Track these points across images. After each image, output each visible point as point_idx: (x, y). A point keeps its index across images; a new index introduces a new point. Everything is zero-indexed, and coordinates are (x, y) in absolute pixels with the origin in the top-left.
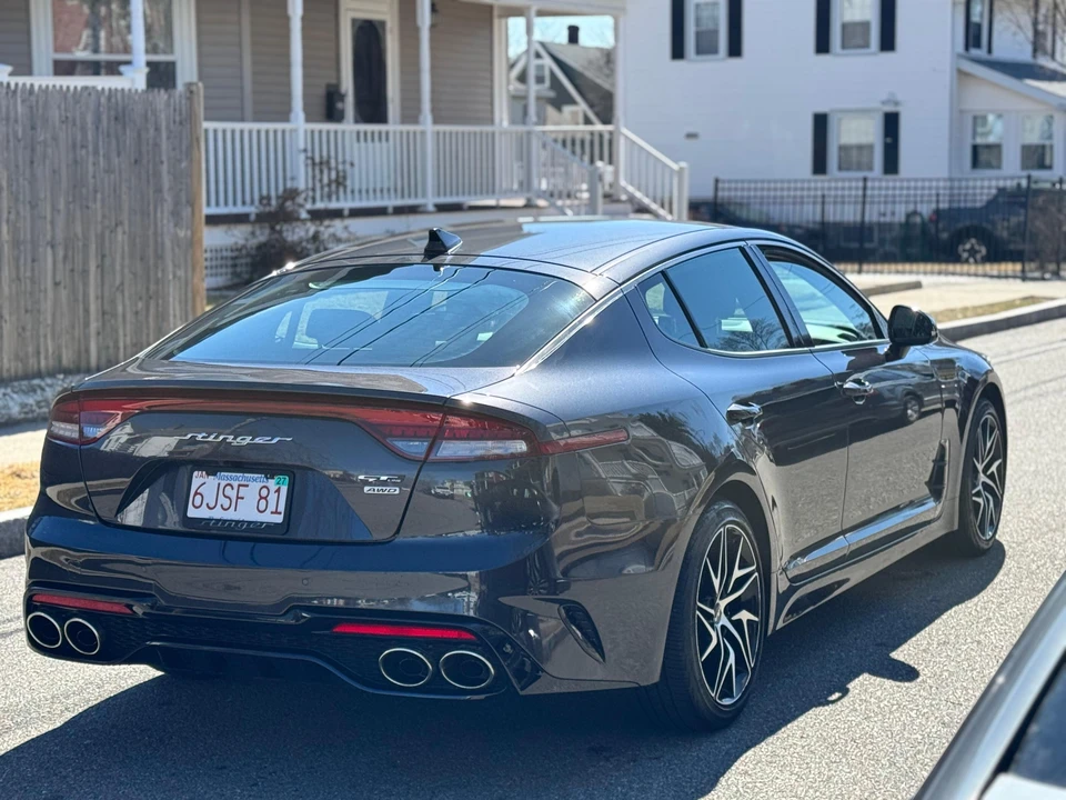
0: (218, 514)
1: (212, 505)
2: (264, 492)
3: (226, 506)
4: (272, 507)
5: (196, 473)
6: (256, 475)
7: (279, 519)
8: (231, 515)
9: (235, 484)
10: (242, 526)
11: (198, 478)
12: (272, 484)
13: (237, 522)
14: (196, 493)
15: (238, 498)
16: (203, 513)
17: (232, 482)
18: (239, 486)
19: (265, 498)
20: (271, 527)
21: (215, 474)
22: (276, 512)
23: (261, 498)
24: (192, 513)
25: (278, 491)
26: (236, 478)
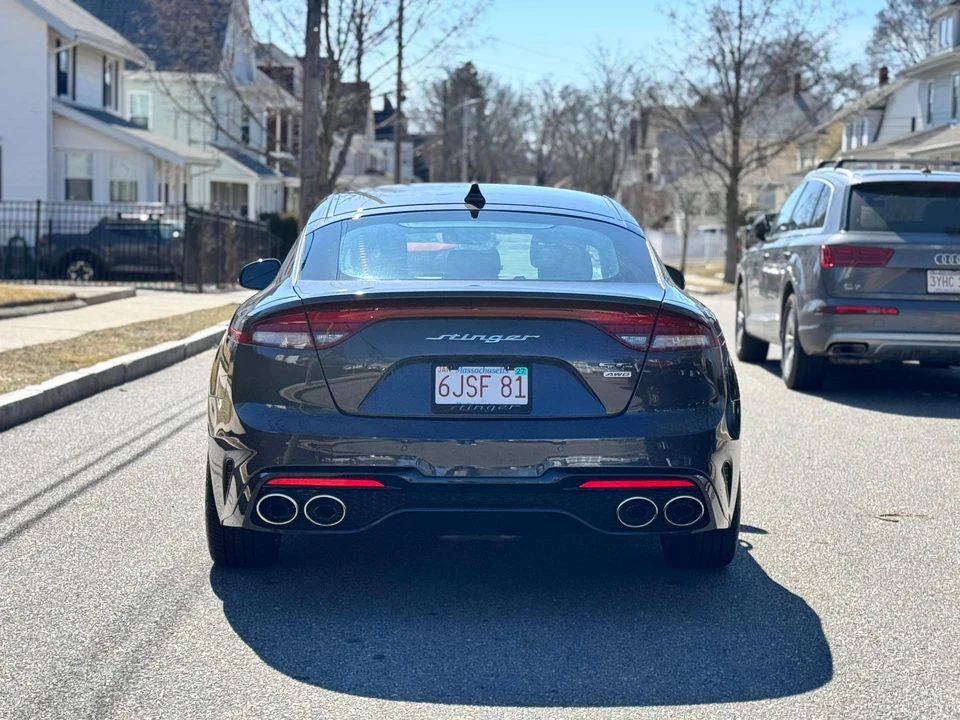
0: (465, 400)
1: (458, 393)
2: (506, 381)
3: (472, 393)
4: (516, 392)
5: (438, 369)
6: (496, 368)
7: (524, 401)
8: (477, 400)
9: (478, 376)
10: (490, 408)
11: (441, 373)
12: (512, 374)
13: (485, 406)
14: (441, 385)
15: (482, 386)
16: (451, 400)
17: (474, 374)
18: (482, 377)
19: (508, 385)
20: (517, 408)
21: (457, 369)
22: (520, 396)
23: (504, 385)
24: (439, 400)
25: (519, 379)
26: (478, 371)
